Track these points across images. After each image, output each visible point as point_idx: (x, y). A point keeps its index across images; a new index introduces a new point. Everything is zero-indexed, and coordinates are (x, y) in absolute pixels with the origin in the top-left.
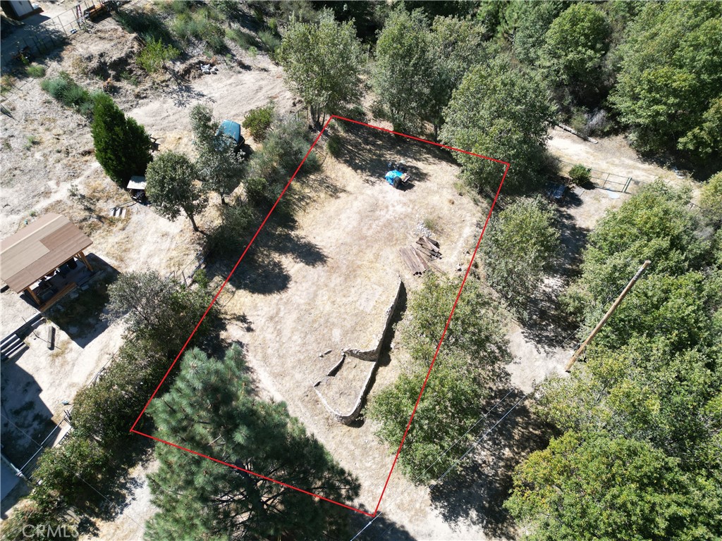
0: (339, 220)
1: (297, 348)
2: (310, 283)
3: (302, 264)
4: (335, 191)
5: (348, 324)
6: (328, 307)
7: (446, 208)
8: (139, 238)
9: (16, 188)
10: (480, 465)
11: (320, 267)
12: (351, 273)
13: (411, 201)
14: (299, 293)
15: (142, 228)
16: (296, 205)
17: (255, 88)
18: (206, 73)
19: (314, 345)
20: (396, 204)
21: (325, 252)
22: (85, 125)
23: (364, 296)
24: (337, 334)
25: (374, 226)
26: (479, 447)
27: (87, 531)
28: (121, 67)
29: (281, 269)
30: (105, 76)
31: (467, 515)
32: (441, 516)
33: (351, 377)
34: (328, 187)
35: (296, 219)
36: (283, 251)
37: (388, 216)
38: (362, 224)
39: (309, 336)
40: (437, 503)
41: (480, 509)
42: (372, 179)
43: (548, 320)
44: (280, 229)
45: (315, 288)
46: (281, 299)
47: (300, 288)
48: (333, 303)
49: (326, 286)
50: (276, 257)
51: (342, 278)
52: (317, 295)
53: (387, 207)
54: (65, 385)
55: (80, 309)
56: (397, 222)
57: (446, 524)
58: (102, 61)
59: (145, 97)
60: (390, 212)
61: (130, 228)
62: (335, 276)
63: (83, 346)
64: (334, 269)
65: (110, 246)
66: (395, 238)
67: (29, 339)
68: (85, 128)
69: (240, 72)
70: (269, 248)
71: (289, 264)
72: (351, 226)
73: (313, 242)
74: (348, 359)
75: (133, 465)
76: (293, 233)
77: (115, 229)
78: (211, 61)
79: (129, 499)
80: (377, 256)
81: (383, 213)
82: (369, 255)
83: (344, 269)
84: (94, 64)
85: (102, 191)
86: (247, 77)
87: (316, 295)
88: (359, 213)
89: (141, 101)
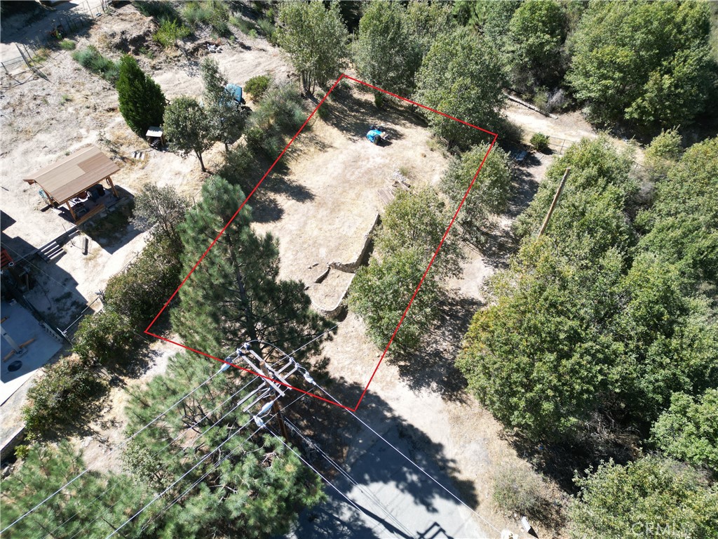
0: (327, 168)
1: (290, 262)
2: (301, 215)
3: (294, 201)
4: (323, 147)
5: (333, 244)
6: (316, 232)
7: (419, 160)
8: (156, 175)
9: (53, 134)
10: (442, 352)
11: (308, 203)
12: (336, 207)
13: (389, 154)
14: (291, 222)
15: (158, 169)
16: (290, 156)
17: (254, 63)
18: (212, 52)
19: (304, 260)
20: (375, 156)
21: (313, 191)
22: (110, 89)
23: (347, 224)
24: (323, 252)
25: (356, 173)
26: (441, 340)
27: (117, 385)
28: (139, 43)
29: (276, 205)
30: (126, 50)
31: (429, 385)
32: (407, 386)
33: (334, 284)
34: (317, 143)
35: (289, 167)
36: (277, 191)
37: (368, 166)
38: (346, 171)
39: (299, 253)
40: (405, 378)
41: (440, 382)
42: (355, 138)
43: (505, 251)
44: (275, 174)
45: (305, 218)
46: (276, 227)
47: (292, 219)
48: (320, 229)
49: (315, 217)
50: (272, 195)
51: (329, 211)
52: (307, 224)
53: (368, 159)
54: (97, 281)
55: (108, 225)
56: (376, 170)
57: (411, 392)
58: (124, 37)
59: (160, 69)
60: (371, 163)
61: (149, 167)
62: (321, 210)
63: (112, 253)
64: (320, 205)
65: (132, 180)
66: (374, 182)
67: (66, 247)
68: (109, 91)
69: (241, 52)
70: (266, 189)
71: (283, 200)
72: (336, 173)
73: (303, 184)
74: (332, 271)
75: (153, 340)
76: (286, 178)
77: (135, 168)
78: (216, 42)
79: (151, 364)
80: (358, 196)
81: (364, 163)
82: (352, 194)
83: (330, 205)
84: (117, 40)
85: (125, 138)
86: (247, 55)
87: (305, 224)
88: (344, 163)
89: (156, 72)
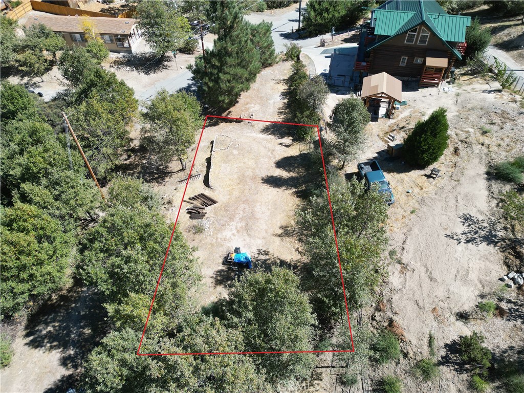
2: (264, 168)
11: (264, 176)
14: (268, 162)
21: (266, 186)
25: (241, 212)
29: (285, 170)
34: (294, 231)
35: (298, 199)
36: (291, 179)
45: (259, 166)
46: (275, 159)
47: (267, 165)
50: (292, 174)
51: (246, 175)
52: (256, 164)
56: (226, 222)
60: (234, 227)
64: (254, 178)
70: (301, 177)
71: (283, 174)
80: (230, 193)
81: (239, 225)
83: (248, 180)
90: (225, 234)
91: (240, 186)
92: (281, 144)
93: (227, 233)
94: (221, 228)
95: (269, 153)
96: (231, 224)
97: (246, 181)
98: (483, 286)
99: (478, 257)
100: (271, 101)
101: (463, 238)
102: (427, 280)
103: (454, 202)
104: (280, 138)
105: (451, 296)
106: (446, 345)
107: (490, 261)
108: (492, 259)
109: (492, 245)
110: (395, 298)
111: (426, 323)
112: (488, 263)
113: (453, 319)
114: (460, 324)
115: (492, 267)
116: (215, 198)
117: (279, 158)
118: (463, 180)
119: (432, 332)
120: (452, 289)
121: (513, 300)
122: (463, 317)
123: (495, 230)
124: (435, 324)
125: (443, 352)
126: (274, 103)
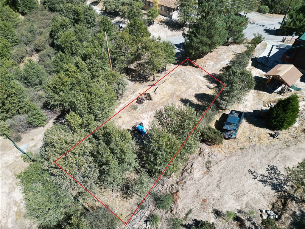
11: (183, 98)
50: (200, 103)
71: (195, 101)
83: (175, 96)
90: (144, 115)
91: (169, 98)
92: (208, 86)
93: (145, 116)
94: (144, 112)
95: (198, 88)
96: (150, 112)
97: (173, 97)
98: (246, 207)
99: (259, 191)
100: (222, 63)
101: (259, 177)
102: (215, 185)
103: (273, 156)
104: (210, 83)
105: (221, 200)
106: (195, 220)
107: (264, 198)
108: (267, 197)
109: (274, 191)
110: (189, 182)
111: (194, 203)
112: (262, 198)
113: (211, 210)
114: (212, 215)
115: (263, 201)
116: (152, 98)
117: (200, 92)
118: (292, 147)
119: (193, 209)
120: (225, 197)
121: (256, 225)
122: (217, 213)
123: (285, 184)
124: (199, 207)
125: (191, 222)
126: (223, 64)
